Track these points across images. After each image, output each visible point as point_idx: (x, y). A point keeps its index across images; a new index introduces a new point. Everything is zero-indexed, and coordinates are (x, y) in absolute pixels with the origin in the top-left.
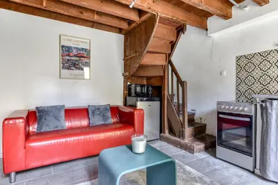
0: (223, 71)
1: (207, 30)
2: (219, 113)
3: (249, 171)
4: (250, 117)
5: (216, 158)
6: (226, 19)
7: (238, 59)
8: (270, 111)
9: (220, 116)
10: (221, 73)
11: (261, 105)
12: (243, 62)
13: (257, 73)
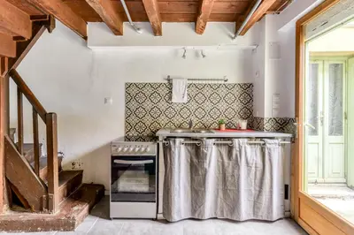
0: (109, 98)
1: (86, 38)
2: (113, 158)
3: (153, 219)
4: (153, 158)
5: (110, 219)
6: (116, 35)
7: (128, 86)
8: (173, 149)
9: (115, 161)
10: (106, 101)
11: (164, 144)
12: (134, 91)
13: (148, 105)
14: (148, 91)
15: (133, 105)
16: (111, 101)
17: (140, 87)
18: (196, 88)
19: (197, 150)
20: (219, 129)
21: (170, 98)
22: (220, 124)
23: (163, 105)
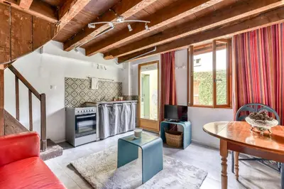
5: (75, 147)
7: (66, 79)
10: (51, 87)
11: (99, 107)
12: (70, 82)
13: (78, 90)
14: (78, 83)
15: (70, 90)
16: (55, 87)
17: (75, 80)
18: (102, 83)
19: (112, 108)
20: (113, 100)
21: (91, 87)
22: (114, 98)
23: (86, 90)
